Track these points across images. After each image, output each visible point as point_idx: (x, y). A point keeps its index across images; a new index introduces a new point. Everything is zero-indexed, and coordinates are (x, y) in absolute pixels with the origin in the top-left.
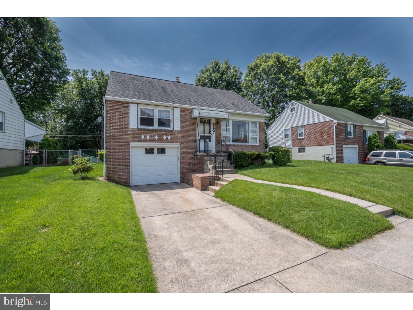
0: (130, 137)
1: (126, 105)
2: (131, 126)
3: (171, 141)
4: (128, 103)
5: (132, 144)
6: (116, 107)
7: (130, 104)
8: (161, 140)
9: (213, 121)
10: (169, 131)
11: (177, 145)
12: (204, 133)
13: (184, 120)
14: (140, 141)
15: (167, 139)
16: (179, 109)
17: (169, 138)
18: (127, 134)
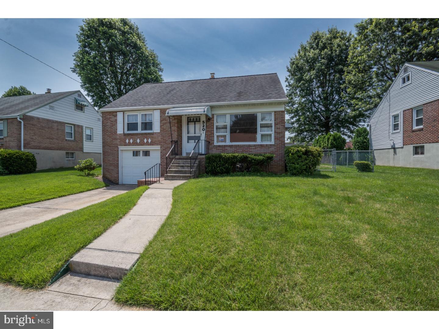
0: (118, 142)
1: (115, 114)
2: (118, 133)
3: (152, 144)
4: (116, 112)
5: (121, 148)
6: (108, 117)
7: (118, 113)
8: (142, 144)
9: (203, 119)
10: (149, 134)
11: (158, 147)
12: (195, 133)
13: (164, 122)
14: (126, 145)
15: (147, 142)
16: (159, 111)
17: (150, 141)
18: (116, 139)
